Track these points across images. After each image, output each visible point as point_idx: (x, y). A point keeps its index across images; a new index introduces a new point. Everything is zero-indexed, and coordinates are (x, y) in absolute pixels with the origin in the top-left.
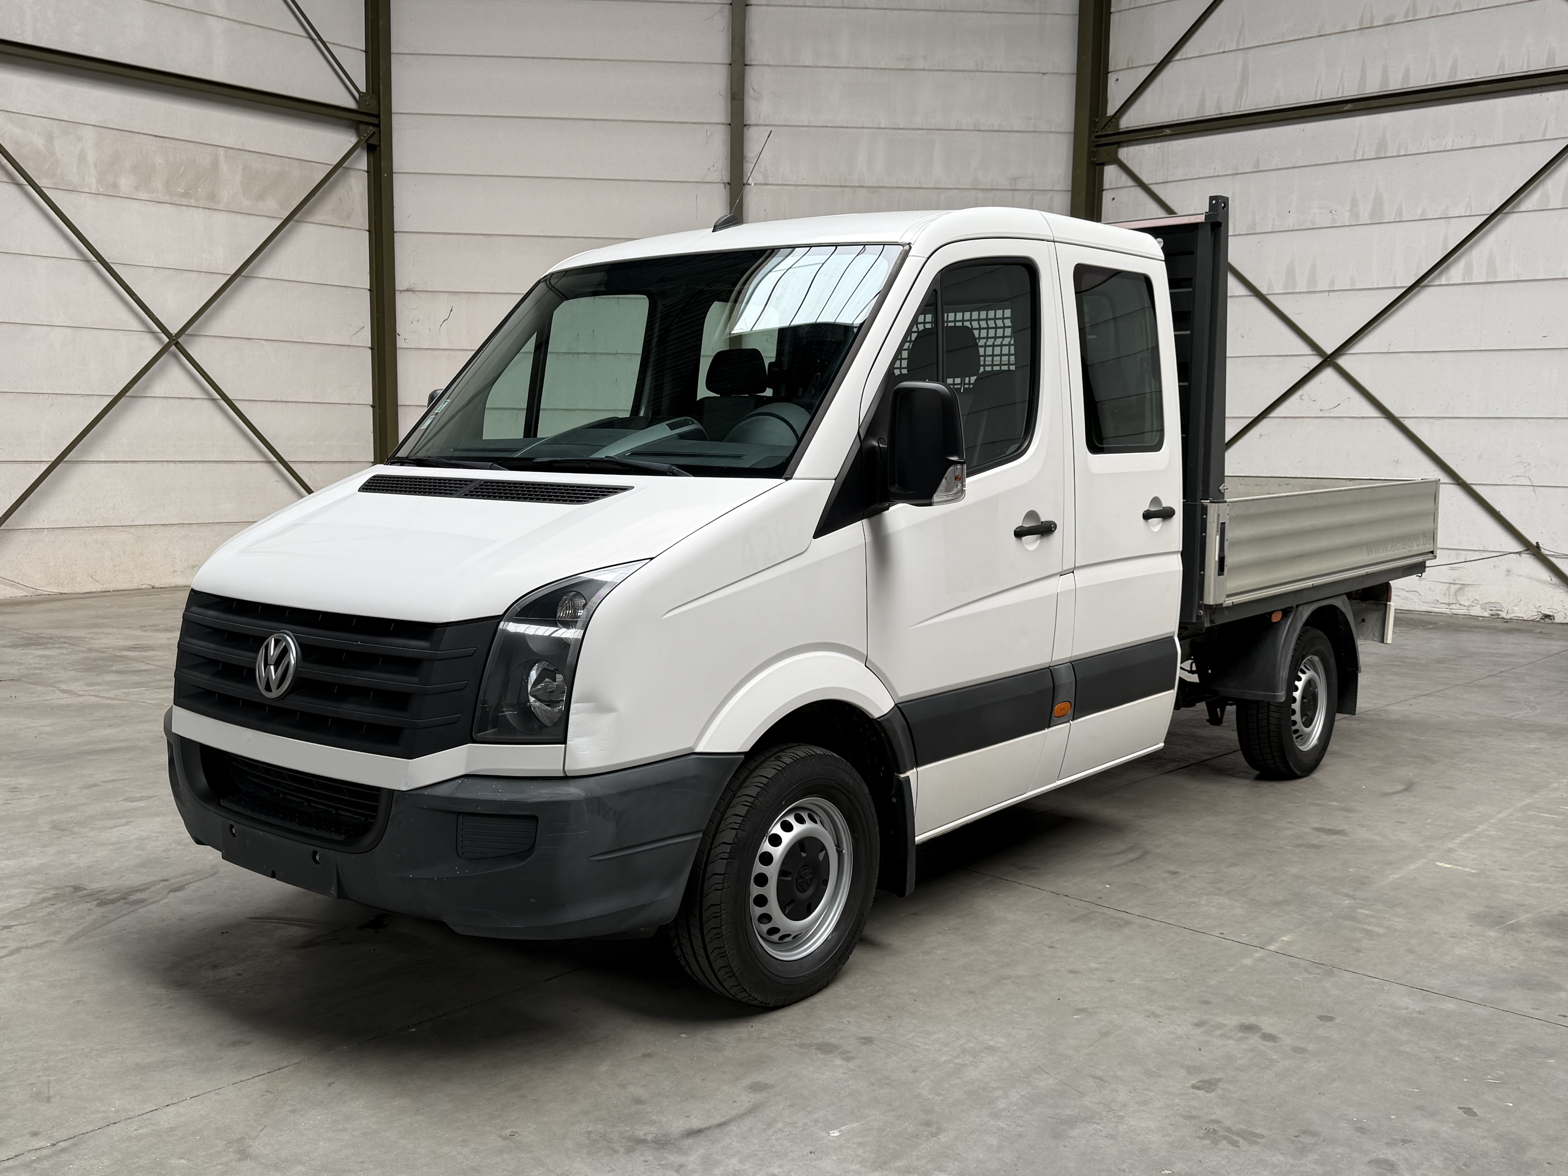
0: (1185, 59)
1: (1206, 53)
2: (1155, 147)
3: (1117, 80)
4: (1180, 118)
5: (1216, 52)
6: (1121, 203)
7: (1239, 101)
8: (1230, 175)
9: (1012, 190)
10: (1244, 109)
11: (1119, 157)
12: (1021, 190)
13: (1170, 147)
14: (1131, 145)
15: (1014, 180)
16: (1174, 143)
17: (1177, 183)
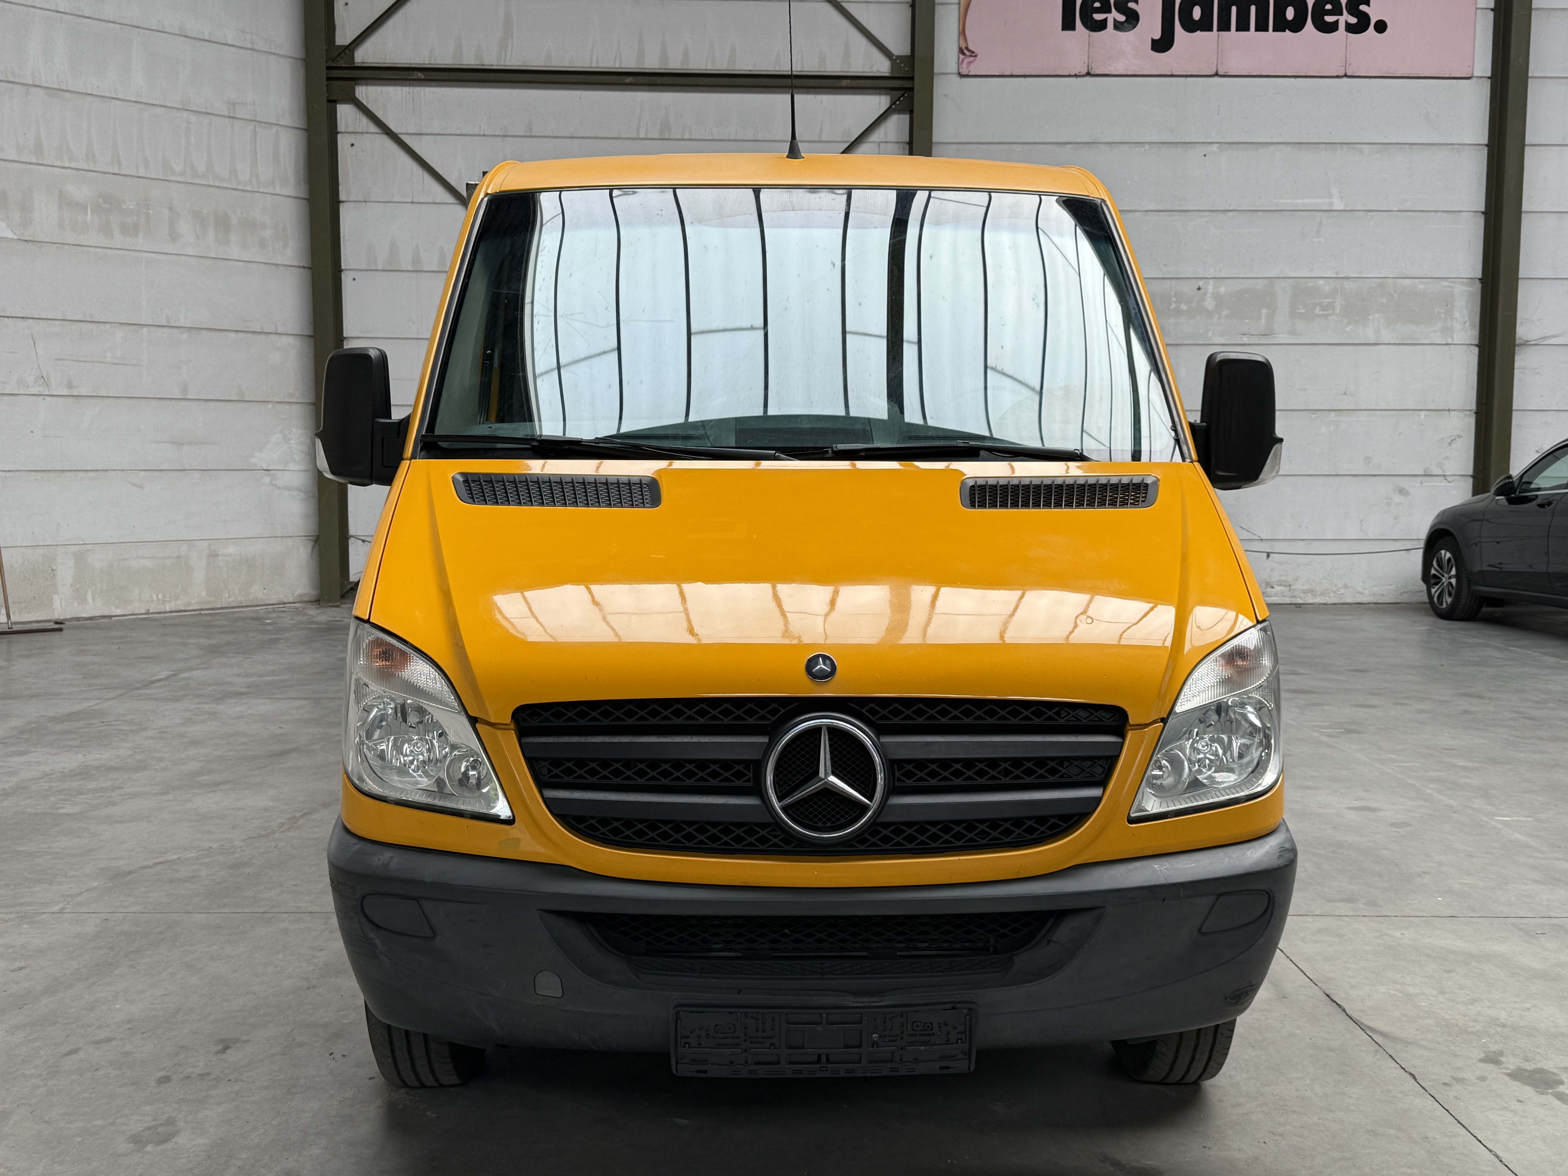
2: (402, 91)
3: (347, 4)
4: (432, 62)
6: (363, 151)
7: (503, 54)
8: (499, 136)
9: (230, 117)
10: (510, 64)
11: (357, 96)
12: (241, 119)
13: (422, 94)
14: (372, 85)
15: (233, 104)
16: (428, 90)
17: (433, 137)
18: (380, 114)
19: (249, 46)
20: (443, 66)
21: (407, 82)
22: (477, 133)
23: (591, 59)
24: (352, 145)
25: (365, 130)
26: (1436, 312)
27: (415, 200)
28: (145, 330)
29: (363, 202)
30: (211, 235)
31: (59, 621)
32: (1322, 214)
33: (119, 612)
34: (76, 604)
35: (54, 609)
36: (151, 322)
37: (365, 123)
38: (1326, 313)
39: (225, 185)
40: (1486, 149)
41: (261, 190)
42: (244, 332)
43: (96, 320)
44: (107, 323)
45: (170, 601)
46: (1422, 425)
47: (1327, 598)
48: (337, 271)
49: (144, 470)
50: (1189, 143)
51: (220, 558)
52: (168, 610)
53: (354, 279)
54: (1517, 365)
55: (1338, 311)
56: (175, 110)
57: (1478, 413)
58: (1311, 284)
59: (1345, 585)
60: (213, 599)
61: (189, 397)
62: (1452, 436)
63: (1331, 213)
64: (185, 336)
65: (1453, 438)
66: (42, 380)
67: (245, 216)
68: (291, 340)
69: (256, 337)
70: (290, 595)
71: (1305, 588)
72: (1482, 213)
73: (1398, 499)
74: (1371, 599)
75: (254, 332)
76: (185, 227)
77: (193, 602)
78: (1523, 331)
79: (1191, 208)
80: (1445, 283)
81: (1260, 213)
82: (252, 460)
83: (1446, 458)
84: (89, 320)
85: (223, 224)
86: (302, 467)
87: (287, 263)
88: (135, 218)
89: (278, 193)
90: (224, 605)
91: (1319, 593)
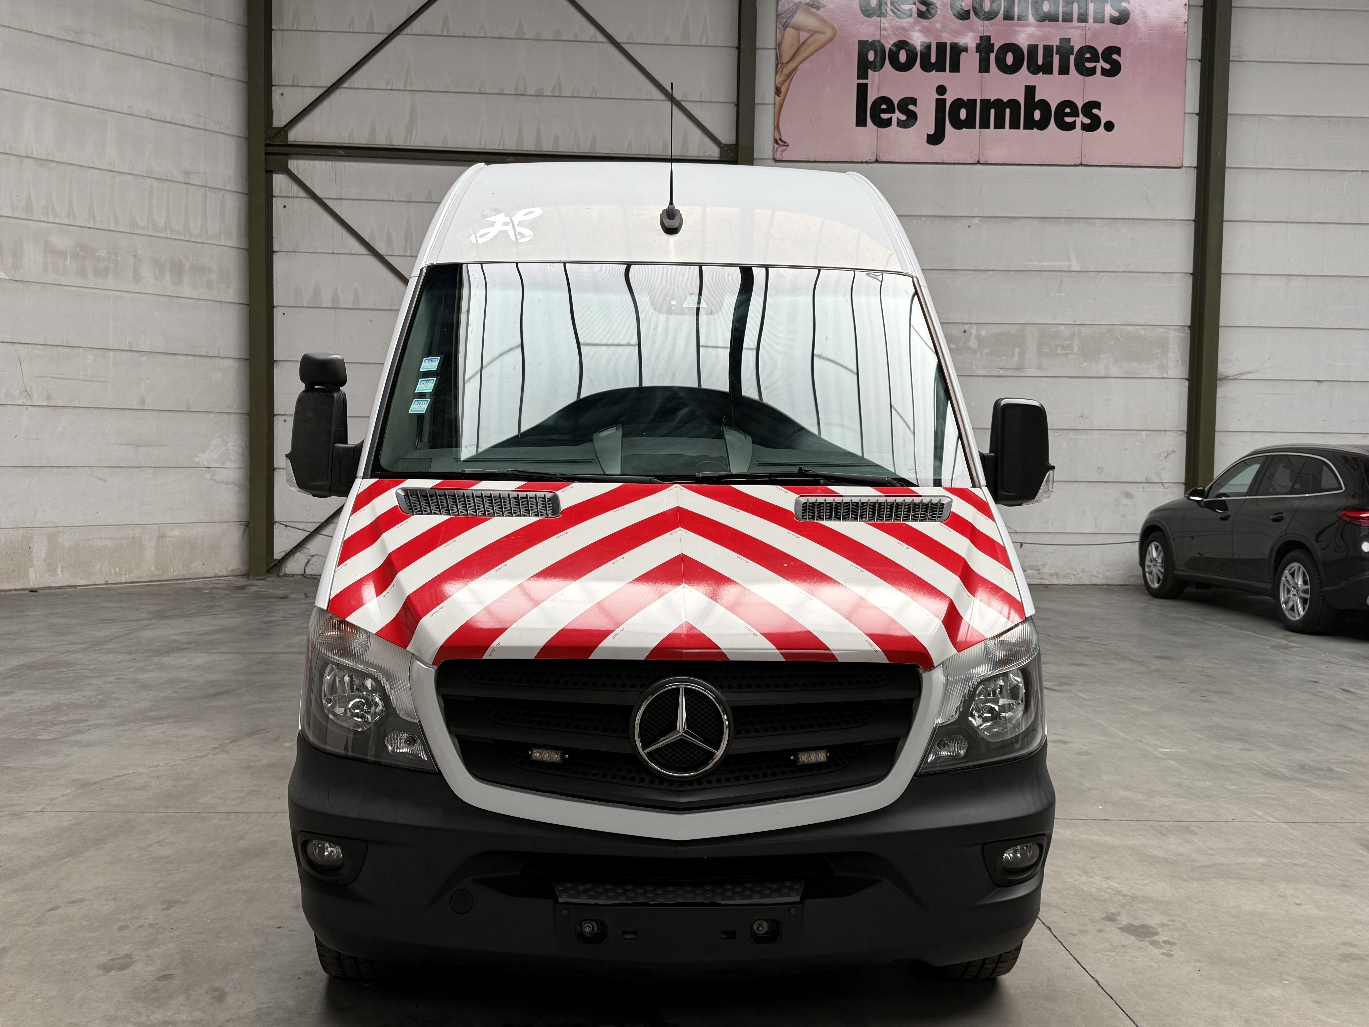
0: (354, 88)
1: (374, 87)
2: (326, 164)
3: (282, 94)
4: (351, 142)
5: (384, 88)
6: (293, 212)
7: (409, 137)
8: (404, 201)
9: (185, 183)
10: (414, 145)
11: (289, 167)
12: (195, 185)
13: (342, 166)
14: (302, 159)
15: (187, 173)
16: (347, 164)
17: (351, 201)
18: (308, 183)
19: (202, 127)
20: (360, 146)
21: (330, 157)
22: (387, 199)
23: (480, 142)
24: (285, 207)
25: (295, 195)
26: (1154, 353)
27: (335, 252)
28: (111, 353)
29: (292, 252)
30: (168, 276)
31: (34, 590)
32: (1062, 273)
33: (83, 582)
34: (48, 576)
35: (30, 579)
36: (116, 347)
37: (295, 189)
38: (1066, 352)
39: (180, 238)
40: (1193, 223)
41: (210, 242)
42: (192, 355)
43: (71, 345)
44: (81, 347)
45: (125, 574)
46: (1143, 442)
47: (1069, 580)
48: (270, 307)
49: (107, 467)
50: (956, 216)
51: (168, 538)
52: (123, 581)
53: (284, 314)
54: (1218, 395)
55: (1075, 351)
56: (140, 177)
57: (1188, 433)
58: (1054, 329)
59: (1083, 569)
60: (161, 573)
61: (146, 408)
62: (1167, 451)
63: (1069, 274)
64: (144, 359)
65: (1169, 453)
66: (26, 393)
67: (195, 262)
68: (231, 362)
69: (202, 359)
70: (224, 570)
71: (1052, 572)
72: (1191, 274)
73: (1125, 501)
74: (1104, 581)
75: (200, 356)
76: (146, 271)
77: (144, 575)
78: (1223, 368)
79: (958, 268)
80: (1161, 330)
81: (1013, 273)
82: (196, 459)
83: (1163, 469)
84: (66, 345)
85: (178, 269)
86: (237, 465)
87: (229, 301)
88: (106, 263)
89: (224, 244)
90: (169, 578)
91: (1062, 576)
